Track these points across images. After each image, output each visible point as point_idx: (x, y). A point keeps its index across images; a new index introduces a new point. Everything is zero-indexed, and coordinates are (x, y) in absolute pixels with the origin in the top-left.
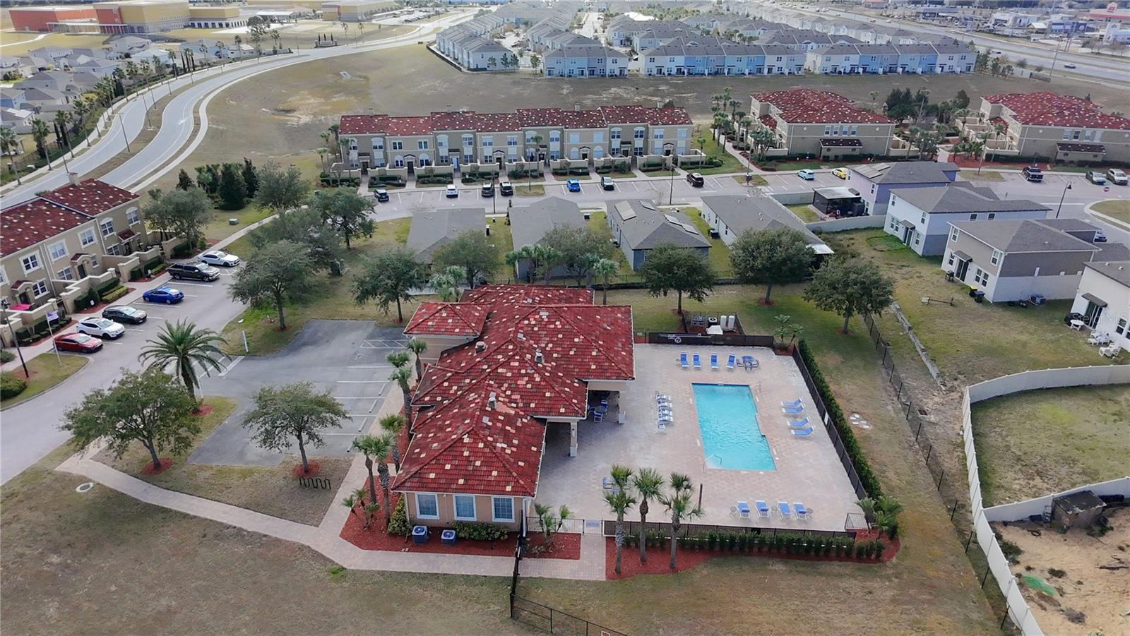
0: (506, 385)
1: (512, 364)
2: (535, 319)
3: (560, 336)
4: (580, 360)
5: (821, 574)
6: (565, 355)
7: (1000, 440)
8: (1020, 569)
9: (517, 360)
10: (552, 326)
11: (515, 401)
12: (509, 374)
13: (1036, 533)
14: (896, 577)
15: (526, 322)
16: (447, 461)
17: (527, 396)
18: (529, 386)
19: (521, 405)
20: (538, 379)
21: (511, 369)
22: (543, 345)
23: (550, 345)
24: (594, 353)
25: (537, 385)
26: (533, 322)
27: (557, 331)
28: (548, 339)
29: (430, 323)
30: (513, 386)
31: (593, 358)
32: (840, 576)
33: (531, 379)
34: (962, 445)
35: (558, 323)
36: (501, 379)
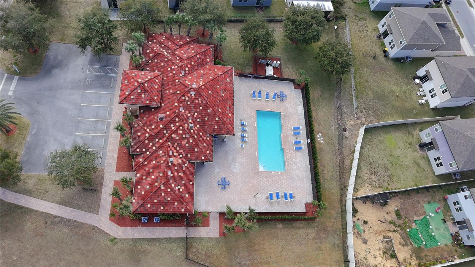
0: (176, 144)
1: (179, 132)
2: (188, 96)
3: (201, 108)
4: (210, 123)
5: (293, 228)
6: (203, 120)
7: (367, 151)
8: (355, 219)
9: (181, 130)
10: (197, 101)
11: (181, 154)
12: (178, 138)
13: (365, 203)
14: (317, 227)
15: (183, 98)
16: (155, 198)
17: (187, 150)
18: (187, 145)
19: (184, 155)
20: (191, 141)
21: (178, 134)
22: (192, 114)
23: (196, 114)
24: (217, 119)
25: (191, 144)
26: (187, 99)
27: (199, 105)
28: (194, 110)
29: (132, 97)
30: (180, 145)
31: (217, 122)
32: (299, 228)
33: (188, 141)
34: (354, 152)
35: (200, 99)
36: (173, 141)
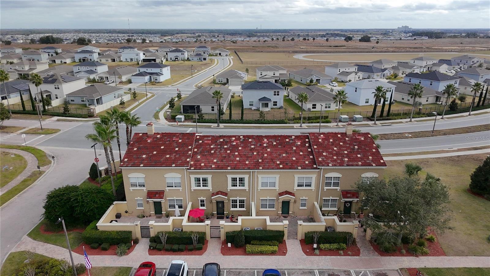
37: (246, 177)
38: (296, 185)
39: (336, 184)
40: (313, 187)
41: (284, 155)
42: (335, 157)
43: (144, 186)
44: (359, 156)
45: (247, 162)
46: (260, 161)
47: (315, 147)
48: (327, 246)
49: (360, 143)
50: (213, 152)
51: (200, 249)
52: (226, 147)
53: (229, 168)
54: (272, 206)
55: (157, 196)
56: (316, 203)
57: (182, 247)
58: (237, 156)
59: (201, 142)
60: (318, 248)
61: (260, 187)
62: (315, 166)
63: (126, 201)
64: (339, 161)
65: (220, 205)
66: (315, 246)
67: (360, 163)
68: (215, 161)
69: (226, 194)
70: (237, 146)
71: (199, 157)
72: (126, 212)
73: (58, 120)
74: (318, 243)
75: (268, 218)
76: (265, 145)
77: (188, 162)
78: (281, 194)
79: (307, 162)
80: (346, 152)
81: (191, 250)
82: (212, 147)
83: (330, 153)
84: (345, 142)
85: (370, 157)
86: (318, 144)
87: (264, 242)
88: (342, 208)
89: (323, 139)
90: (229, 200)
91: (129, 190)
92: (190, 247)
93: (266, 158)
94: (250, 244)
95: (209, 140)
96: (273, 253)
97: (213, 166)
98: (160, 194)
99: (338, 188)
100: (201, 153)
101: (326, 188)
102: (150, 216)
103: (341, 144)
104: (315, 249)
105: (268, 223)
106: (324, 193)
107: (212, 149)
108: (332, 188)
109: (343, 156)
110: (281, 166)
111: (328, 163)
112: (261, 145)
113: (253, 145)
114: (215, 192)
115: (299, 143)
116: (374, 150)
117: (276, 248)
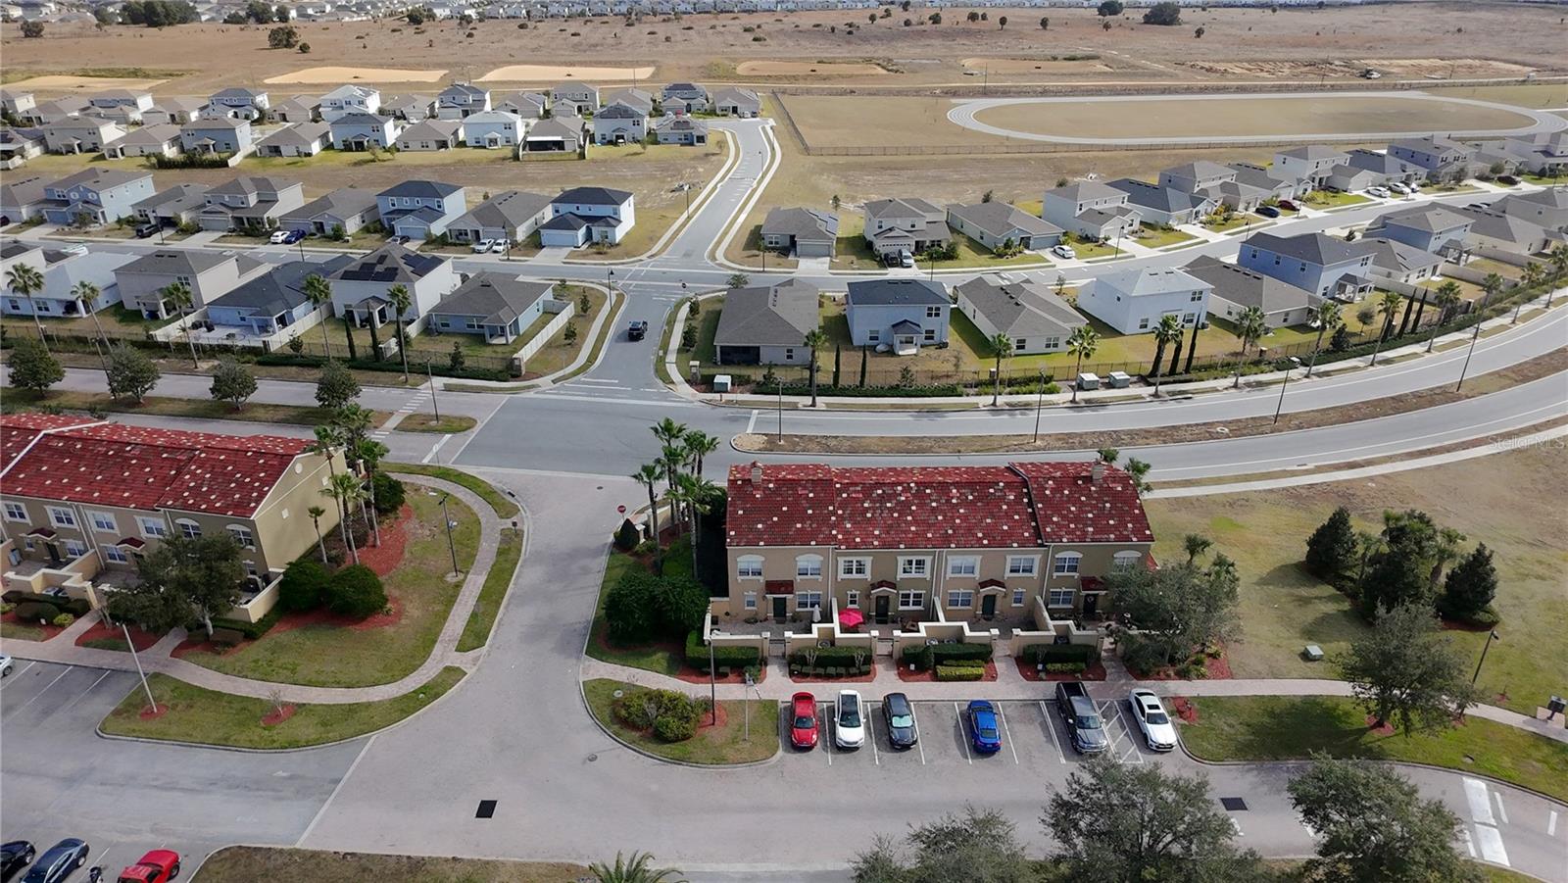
37: (928, 560)
38: (1008, 569)
39: (1073, 569)
40: (1035, 574)
41: (989, 521)
42: (1072, 526)
43: (760, 574)
44: (1111, 522)
45: (930, 535)
46: (950, 532)
47: (1040, 505)
48: (1058, 666)
49: (1115, 495)
50: (869, 515)
51: (868, 673)
52: (889, 505)
53: (902, 546)
54: (966, 603)
55: (783, 589)
56: (1038, 598)
57: (842, 670)
58: (910, 523)
59: (845, 495)
60: (1045, 670)
61: (949, 575)
62: (1039, 541)
63: (728, 596)
64: (1078, 533)
65: (882, 602)
66: (1040, 667)
67: (1112, 536)
68: (877, 533)
69: (893, 586)
70: (907, 504)
71: (848, 526)
72: (727, 614)
73: (448, 388)
74: (1044, 663)
75: (965, 625)
76: (954, 501)
77: (835, 536)
78: (983, 585)
79: (1026, 534)
80: (1090, 515)
81: (854, 675)
82: (866, 505)
83: (1063, 517)
84: (1089, 496)
85: (1130, 525)
86: (1044, 499)
87: (962, 662)
88: (1081, 605)
89: (1053, 490)
90: (898, 593)
91: (734, 579)
92: (853, 670)
93: (959, 526)
94: (942, 665)
95: (858, 492)
96: (977, 678)
97: (876, 543)
98: (788, 586)
99: (1076, 575)
100: (851, 519)
101: (1055, 574)
102: (766, 619)
103: (1083, 498)
104: (1040, 671)
105: (967, 632)
106: (1053, 582)
107: (867, 510)
108: (1066, 574)
109: (1085, 522)
110: (985, 542)
111: (1062, 537)
112: (948, 501)
113: (934, 501)
114: (876, 581)
115: (1012, 497)
116: (1137, 511)
117: (981, 671)
